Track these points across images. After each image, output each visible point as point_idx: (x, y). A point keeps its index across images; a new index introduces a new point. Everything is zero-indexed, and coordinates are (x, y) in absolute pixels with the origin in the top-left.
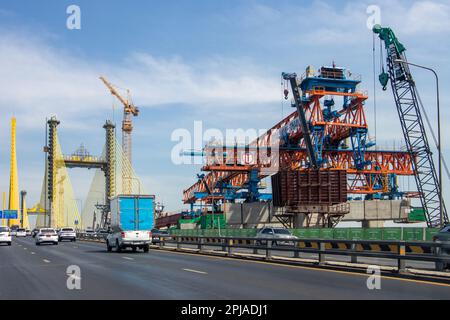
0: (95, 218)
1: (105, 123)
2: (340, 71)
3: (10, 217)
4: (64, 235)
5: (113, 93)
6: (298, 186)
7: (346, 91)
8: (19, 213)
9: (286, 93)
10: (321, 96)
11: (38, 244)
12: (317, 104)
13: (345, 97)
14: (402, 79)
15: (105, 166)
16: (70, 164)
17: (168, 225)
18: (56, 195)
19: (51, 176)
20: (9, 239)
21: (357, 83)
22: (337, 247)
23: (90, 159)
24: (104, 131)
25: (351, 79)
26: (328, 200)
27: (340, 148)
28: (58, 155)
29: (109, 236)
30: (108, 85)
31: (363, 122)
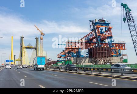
0: (34, 62)
1: (36, 37)
2: (104, 20)
3: (11, 62)
4: (24, 66)
5: (38, 29)
6: (97, 52)
7: (106, 26)
8: (14, 61)
9: (91, 26)
10: (100, 27)
11: (17, 68)
12: (98, 29)
13: (106, 28)
14: (130, 19)
15: (36, 49)
16: (27, 48)
17: (53, 64)
18: (23, 56)
19: (22, 51)
20: (10, 67)
21: (109, 24)
22: (103, 70)
23: (32, 47)
24: (36, 39)
25: (108, 23)
26: (106, 56)
27: (104, 42)
28: (24, 45)
29: (35, 67)
30: (37, 28)
31: (111, 35)
